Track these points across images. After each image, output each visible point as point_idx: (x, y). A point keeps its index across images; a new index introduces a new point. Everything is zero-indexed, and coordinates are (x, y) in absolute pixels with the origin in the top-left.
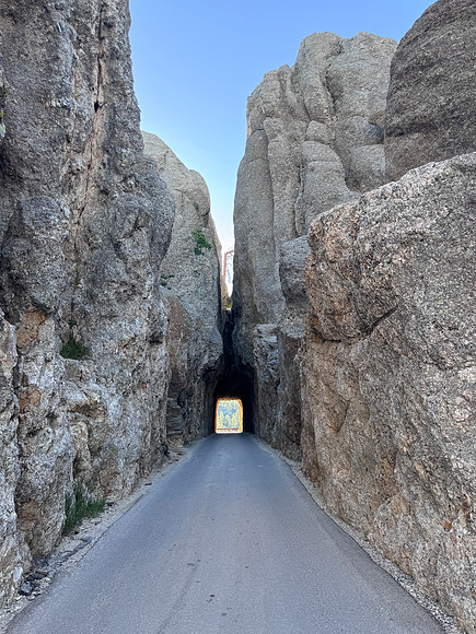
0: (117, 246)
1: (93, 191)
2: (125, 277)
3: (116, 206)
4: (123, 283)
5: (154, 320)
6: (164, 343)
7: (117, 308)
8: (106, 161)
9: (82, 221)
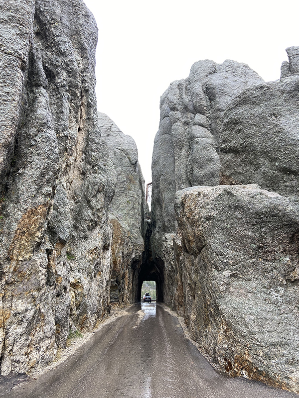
0: (89, 201)
1: (76, 173)
2: (92, 217)
3: (89, 181)
4: (91, 221)
5: (105, 238)
6: (110, 249)
7: (88, 233)
8: (84, 158)
9: (71, 188)
